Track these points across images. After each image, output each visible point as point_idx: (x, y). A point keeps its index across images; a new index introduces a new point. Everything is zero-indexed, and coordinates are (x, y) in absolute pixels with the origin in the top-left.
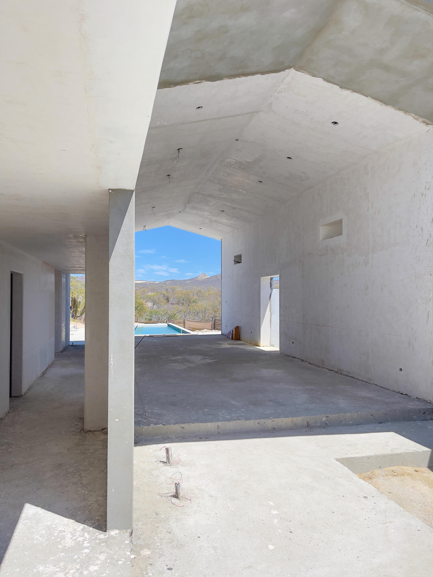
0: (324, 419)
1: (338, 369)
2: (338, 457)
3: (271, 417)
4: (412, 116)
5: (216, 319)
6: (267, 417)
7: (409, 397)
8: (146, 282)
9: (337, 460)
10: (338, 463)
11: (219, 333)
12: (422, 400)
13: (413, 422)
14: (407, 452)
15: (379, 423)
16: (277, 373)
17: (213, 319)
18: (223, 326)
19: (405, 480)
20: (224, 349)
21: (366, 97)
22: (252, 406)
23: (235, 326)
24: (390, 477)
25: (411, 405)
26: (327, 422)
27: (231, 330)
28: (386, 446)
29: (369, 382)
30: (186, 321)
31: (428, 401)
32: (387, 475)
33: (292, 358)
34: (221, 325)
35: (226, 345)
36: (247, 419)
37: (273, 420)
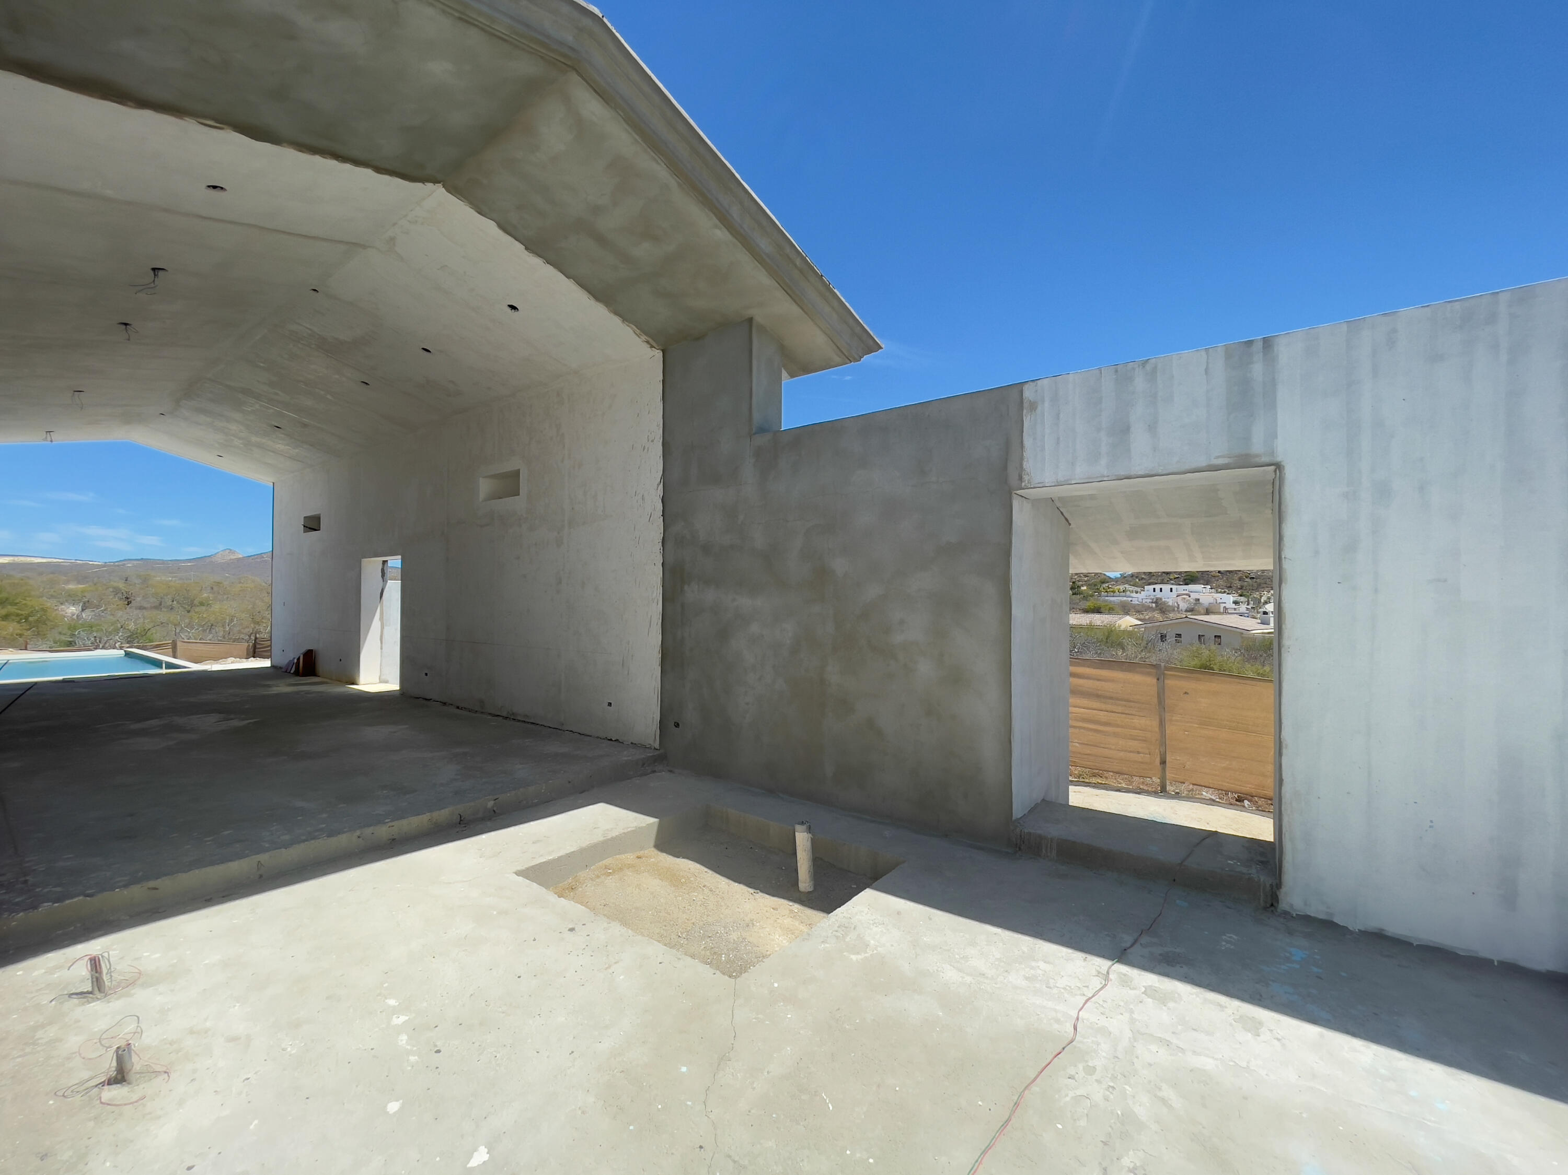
0: (491, 804)
1: (508, 712)
2: (519, 868)
3: (387, 821)
4: (632, 328)
5: (258, 636)
6: (379, 821)
7: (621, 744)
8: (63, 561)
9: (518, 873)
10: (520, 879)
11: (267, 663)
12: (639, 745)
13: (629, 781)
14: (626, 831)
15: (580, 793)
16: (395, 732)
17: (250, 636)
18: (276, 649)
19: (625, 878)
20: (277, 694)
21: (566, 277)
22: (345, 805)
23: (304, 650)
24: (603, 877)
25: (626, 756)
26: (495, 809)
27: (294, 658)
28: (595, 828)
29: (560, 728)
30: (179, 644)
31: (647, 746)
32: (598, 877)
33: (424, 702)
34: (269, 648)
35: (283, 688)
36: (331, 834)
37: (391, 824)
